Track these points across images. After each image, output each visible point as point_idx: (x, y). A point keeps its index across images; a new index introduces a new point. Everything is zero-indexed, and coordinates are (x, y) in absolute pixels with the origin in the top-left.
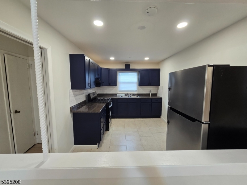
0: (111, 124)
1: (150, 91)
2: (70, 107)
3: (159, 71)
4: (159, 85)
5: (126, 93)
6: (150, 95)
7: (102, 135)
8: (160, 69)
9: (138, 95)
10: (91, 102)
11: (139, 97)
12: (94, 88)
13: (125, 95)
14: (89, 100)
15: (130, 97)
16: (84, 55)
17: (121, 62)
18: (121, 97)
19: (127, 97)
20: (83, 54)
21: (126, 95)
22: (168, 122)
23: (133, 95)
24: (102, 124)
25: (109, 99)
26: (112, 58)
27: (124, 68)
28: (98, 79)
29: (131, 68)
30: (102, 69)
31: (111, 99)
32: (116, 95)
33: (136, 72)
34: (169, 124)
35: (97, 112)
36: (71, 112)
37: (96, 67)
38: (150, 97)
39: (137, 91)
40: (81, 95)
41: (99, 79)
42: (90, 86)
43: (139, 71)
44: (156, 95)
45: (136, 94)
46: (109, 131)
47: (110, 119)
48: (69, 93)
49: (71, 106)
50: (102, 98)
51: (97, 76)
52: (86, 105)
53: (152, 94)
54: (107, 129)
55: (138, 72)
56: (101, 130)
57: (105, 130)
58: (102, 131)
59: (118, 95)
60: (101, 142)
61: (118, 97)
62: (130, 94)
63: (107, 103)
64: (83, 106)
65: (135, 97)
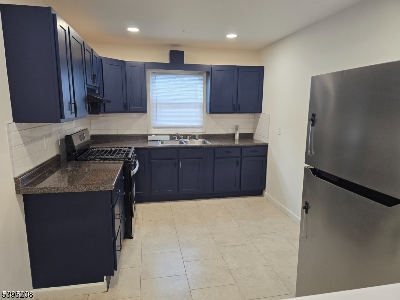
0: (136, 219)
1: (237, 128)
2: (15, 179)
3: (260, 71)
4: (261, 112)
5: (174, 132)
6: (237, 137)
7: (118, 253)
8: (263, 68)
9: (205, 137)
10: (77, 160)
11: (209, 144)
12: (85, 117)
13: (171, 139)
14: (69, 155)
15: (185, 145)
16: (53, 13)
17: (157, 45)
18: (160, 145)
19: (176, 144)
20: (49, 9)
21: (174, 139)
22: (306, 208)
23: (194, 137)
24: (118, 223)
25: (129, 151)
26: (134, 30)
27: (166, 60)
28: (95, 91)
29: (186, 62)
30: (101, 60)
31: (133, 150)
32: (145, 138)
33: (200, 74)
34: (307, 213)
35: (102, 189)
36: (18, 191)
37: (88, 55)
38: (237, 143)
39: (202, 127)
40: (45, 141)
41: (97, 92)
42: (74, 111)
43: (208, 73)
44: (250, 136)
45: (199, 136)
46: (132, 238)
47: (134, 206)
48: (9, 133)
49: (17, 175)
50: (107, 147)
51: (90, 82)
52: (59, 172)
53: (240, 135)
54: (128, 234)
55: (206, 75)
56: (115, 240)
57: (123, 237)
58: (118, 243)
59: (150, 138)
60: (116, 273)
61: (151, 145)
62: (186, 137)
63: (126, 162)
64: (52, 173)
65: (198, 143)
